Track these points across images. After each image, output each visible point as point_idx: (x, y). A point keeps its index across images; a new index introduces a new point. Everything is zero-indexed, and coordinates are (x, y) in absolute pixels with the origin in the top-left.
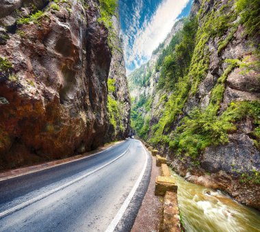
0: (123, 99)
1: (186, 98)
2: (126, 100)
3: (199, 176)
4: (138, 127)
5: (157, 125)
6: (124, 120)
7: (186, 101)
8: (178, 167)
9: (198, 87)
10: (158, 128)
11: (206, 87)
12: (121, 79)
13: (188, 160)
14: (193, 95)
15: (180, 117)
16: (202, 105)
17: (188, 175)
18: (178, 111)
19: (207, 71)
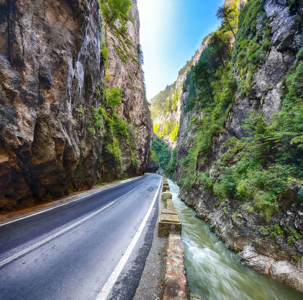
0: (138, 122)
1: (230, 106)
2: (143, 124)
3: (276, 260)
4: (162, 162)
5: (187, 158)
6: (140, 151)
7: (231, 110)
8: (224, 229)
9: (252, 79)
10: (189, 161)
11: (269, 75)
12: (137, 95)
13: (251, 220)
14: (244, 96)
15: (221, 137)
16: (266, 109)
17: (248, 252)
18: (217, 129)
19: (267, 49)
